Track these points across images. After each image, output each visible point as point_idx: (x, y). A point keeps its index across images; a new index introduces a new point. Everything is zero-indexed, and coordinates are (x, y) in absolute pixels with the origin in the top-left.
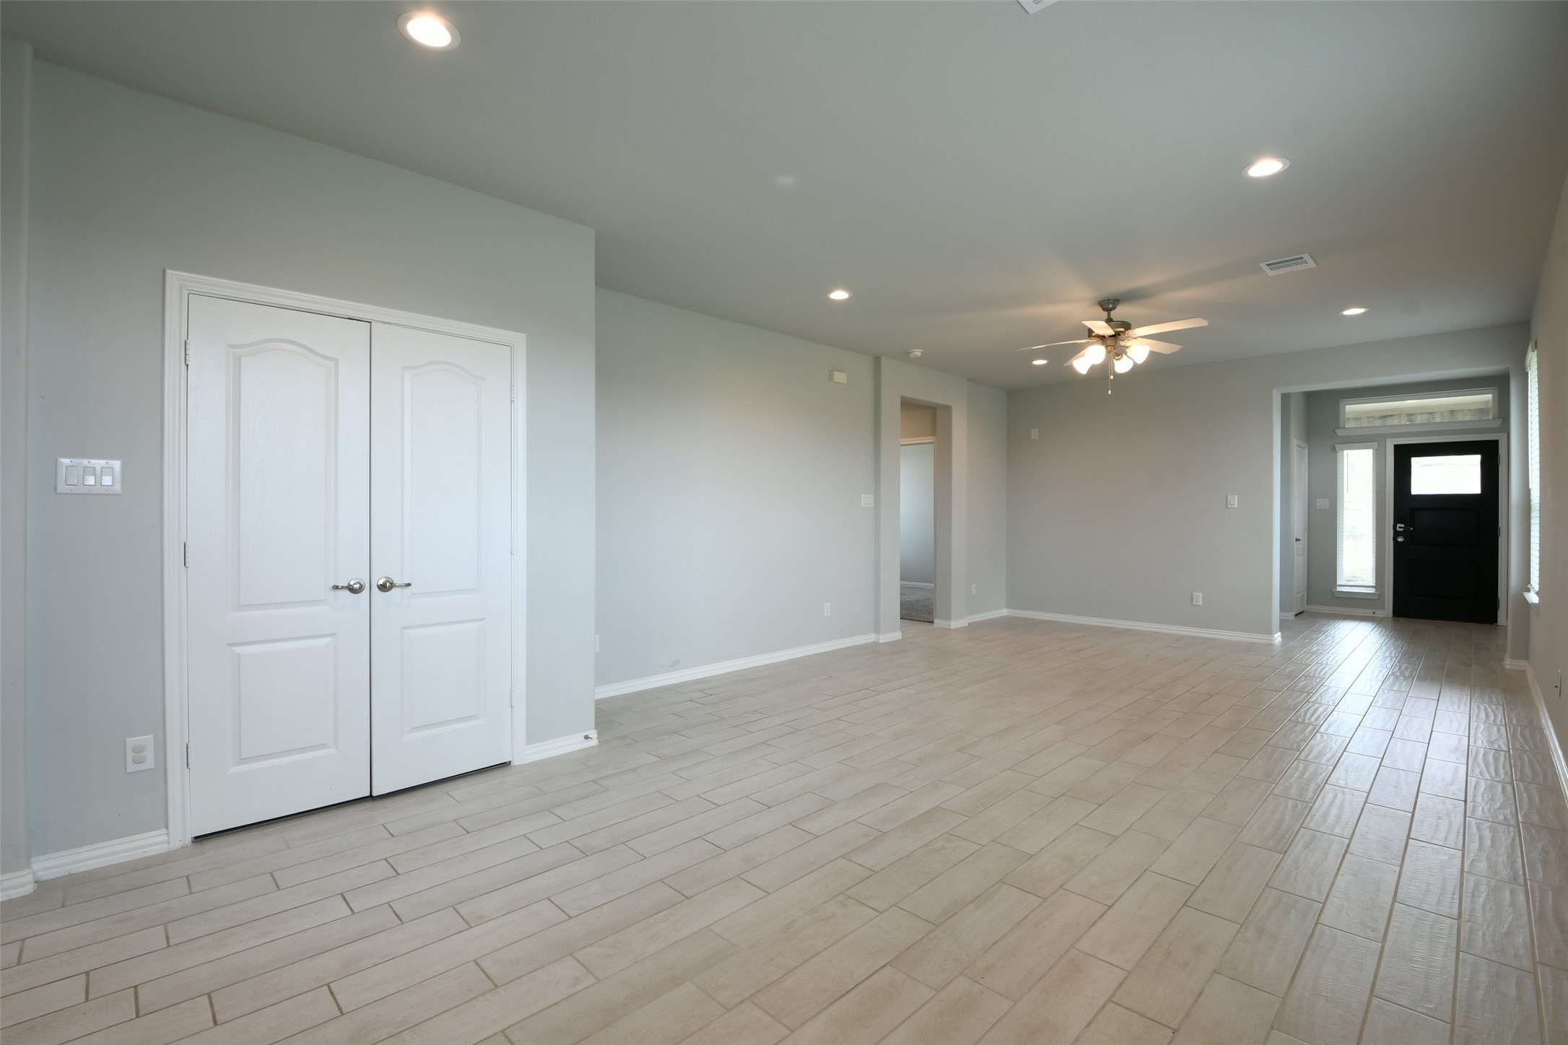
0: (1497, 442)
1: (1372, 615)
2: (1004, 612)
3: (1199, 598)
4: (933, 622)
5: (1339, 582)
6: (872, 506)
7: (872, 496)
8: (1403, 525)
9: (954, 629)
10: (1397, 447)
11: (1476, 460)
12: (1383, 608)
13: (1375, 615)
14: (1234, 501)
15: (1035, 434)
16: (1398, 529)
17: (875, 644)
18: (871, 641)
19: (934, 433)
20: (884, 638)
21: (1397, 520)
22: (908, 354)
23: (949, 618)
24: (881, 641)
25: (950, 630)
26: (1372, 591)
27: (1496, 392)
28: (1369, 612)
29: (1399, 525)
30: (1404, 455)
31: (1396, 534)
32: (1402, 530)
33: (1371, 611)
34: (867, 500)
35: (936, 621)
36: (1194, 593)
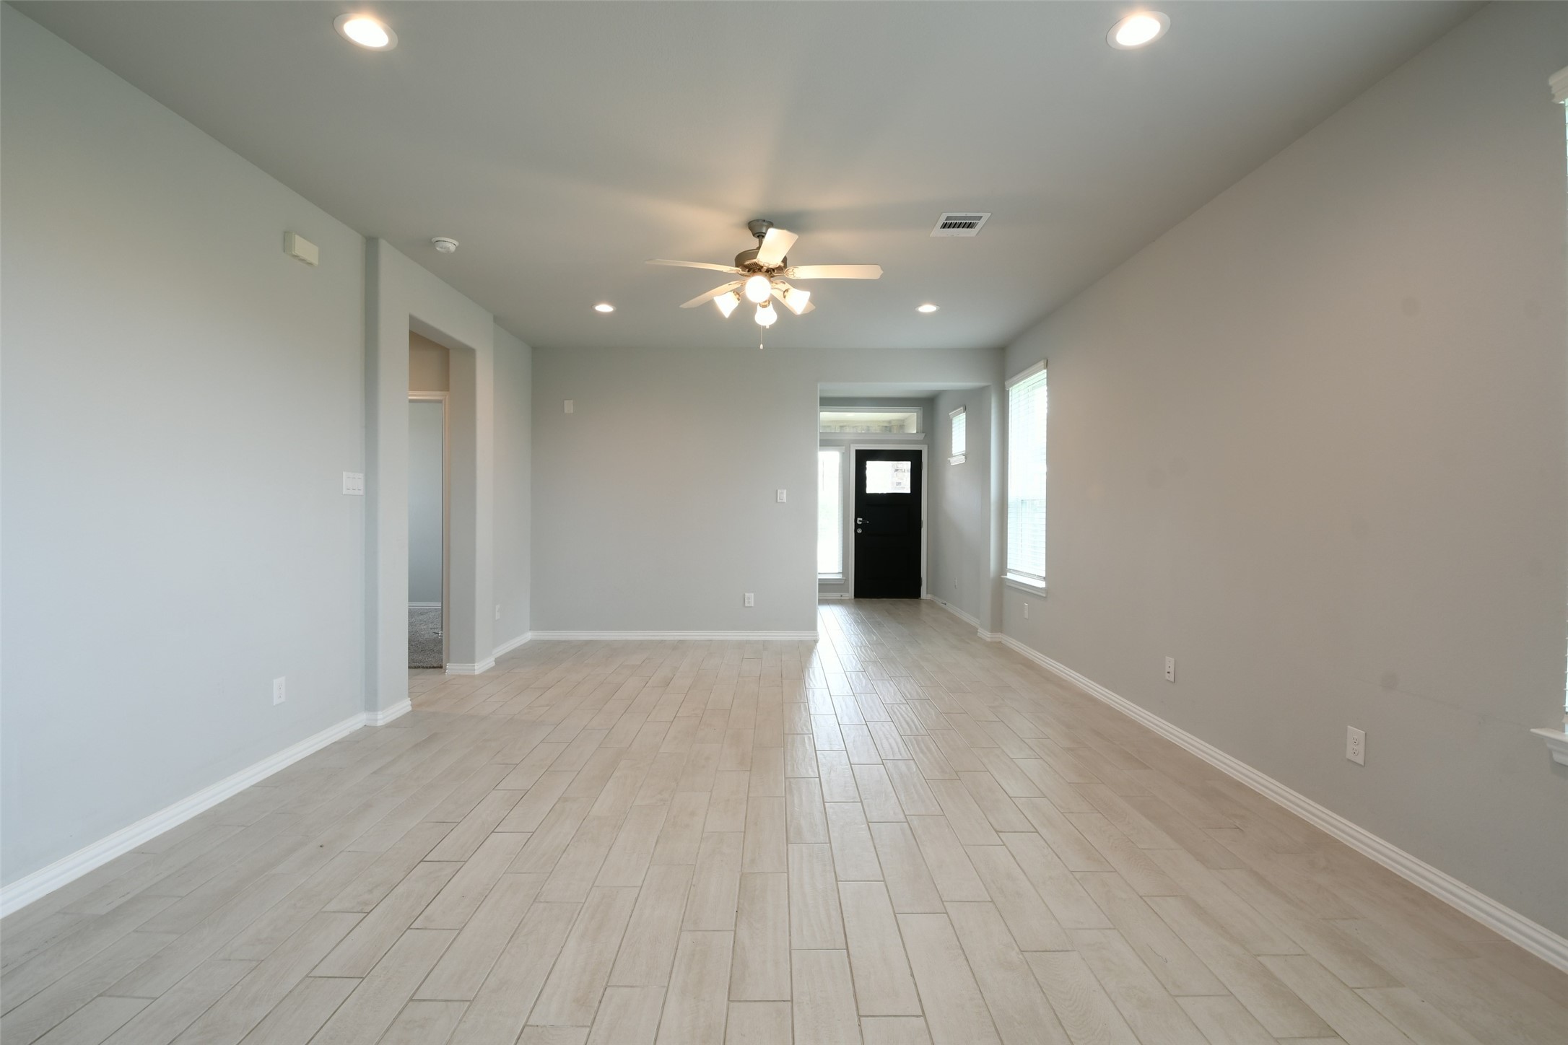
0: (921, 451)
1: (840, 598)
2: (529, 636)
3: (751, 599)
4: (441, 667)
5: (819, 571)
6: (361, 493)
7: (361, 476)
8: (861, 519)
9: (481, 676)
10: (857, 452)
11: (907, 465)
12: (847, 591)
13: (843, 598)
14: (783, 495)
15: (569, 407)
16: (858, 523)
17: (369, 731)
18: (360, 726)
19: (445, 386)
20: (383, 717)
21: (856, 517)
22: (431, 244)
23: (471, 659)
24: (380, 723)
25: (473, 677)
26: (840, 577)
27: (921, 412)
28: (836, 596)
29: (859, 519)
30: (863, 457)
31: (857, 526)
32: (861, 523)
33: (839, 595)
34: (353, 482)
35: (449, 666)
36: (747, 594)
